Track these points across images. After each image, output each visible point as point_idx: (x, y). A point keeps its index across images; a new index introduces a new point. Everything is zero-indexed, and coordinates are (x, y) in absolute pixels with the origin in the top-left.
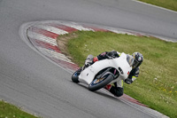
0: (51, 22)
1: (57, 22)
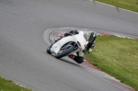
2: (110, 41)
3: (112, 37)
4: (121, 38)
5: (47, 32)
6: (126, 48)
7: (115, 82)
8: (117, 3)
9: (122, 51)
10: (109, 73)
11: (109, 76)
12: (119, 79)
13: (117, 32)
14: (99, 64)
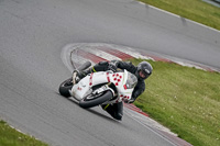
0: (102, 45)
1: (109, 46)
2: (167, 71)
3: (171, 65)
4: (186, 67)
5: (67, 49)
6: (193, 83)
7: (169, 135)
8: (183, 11)
9: (185, 87)
10: (160, 120)
11: (160, 126)
12: (177, 132)
13: (180, 57)
14: (147, 106)
